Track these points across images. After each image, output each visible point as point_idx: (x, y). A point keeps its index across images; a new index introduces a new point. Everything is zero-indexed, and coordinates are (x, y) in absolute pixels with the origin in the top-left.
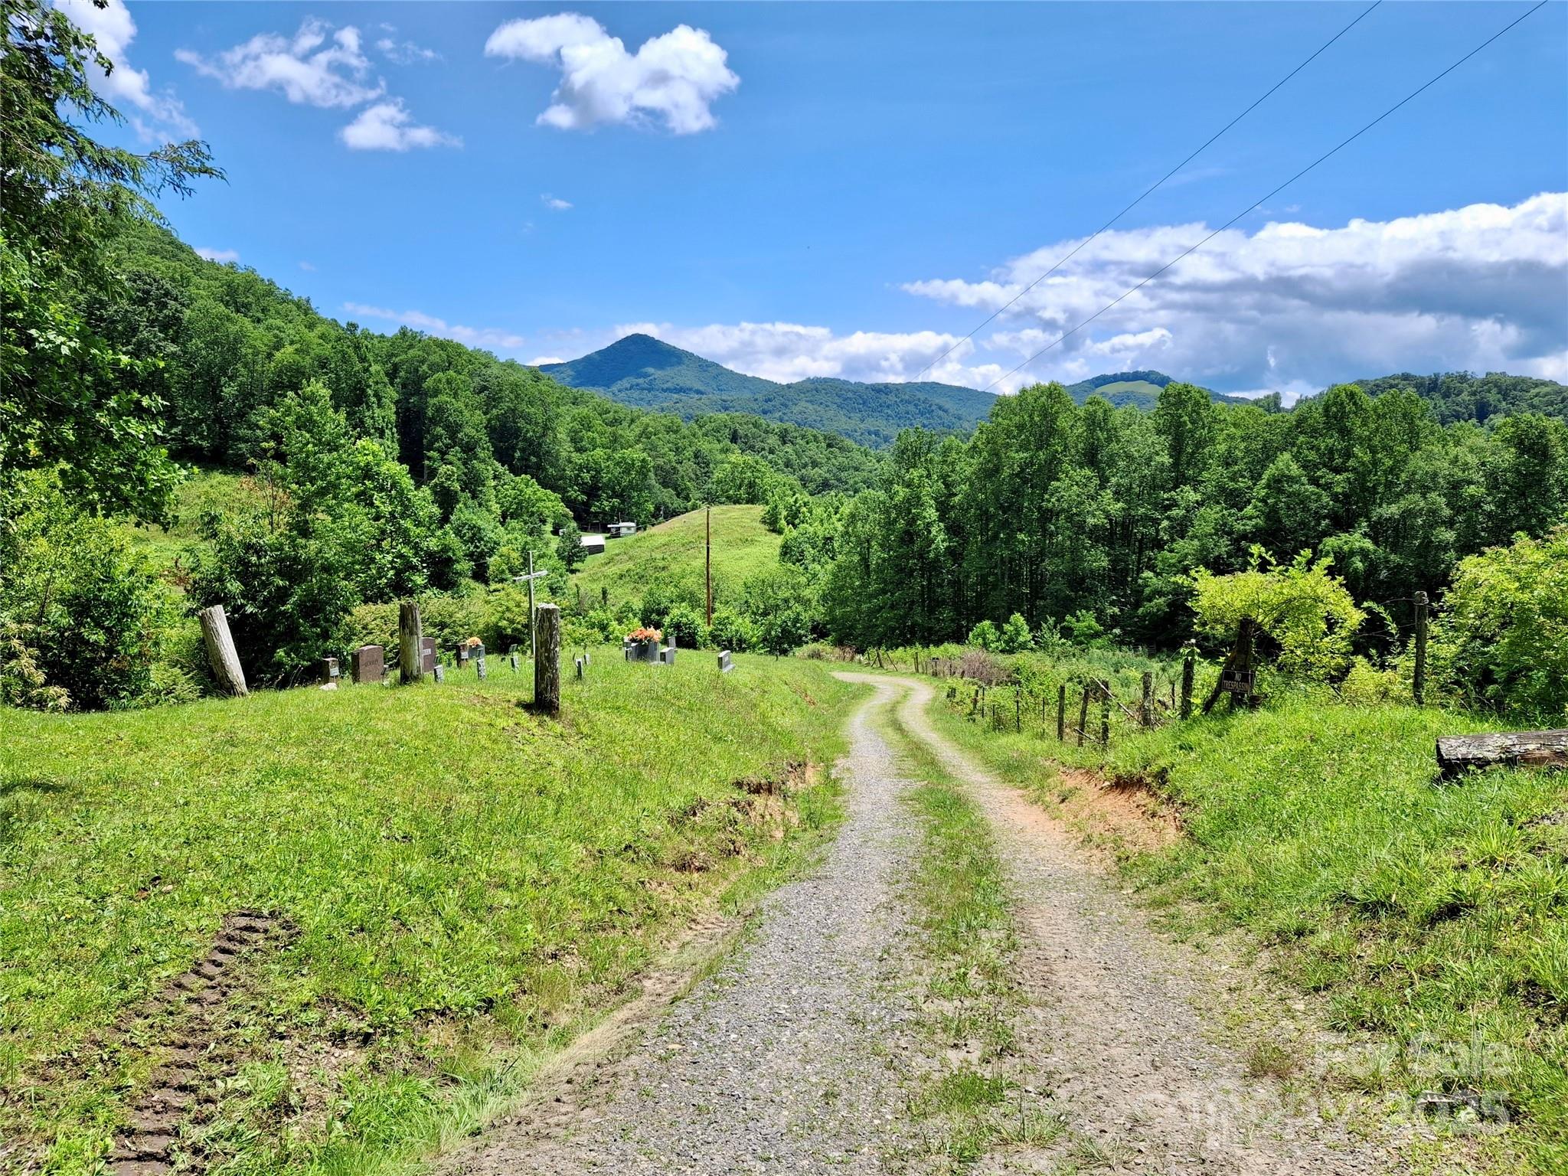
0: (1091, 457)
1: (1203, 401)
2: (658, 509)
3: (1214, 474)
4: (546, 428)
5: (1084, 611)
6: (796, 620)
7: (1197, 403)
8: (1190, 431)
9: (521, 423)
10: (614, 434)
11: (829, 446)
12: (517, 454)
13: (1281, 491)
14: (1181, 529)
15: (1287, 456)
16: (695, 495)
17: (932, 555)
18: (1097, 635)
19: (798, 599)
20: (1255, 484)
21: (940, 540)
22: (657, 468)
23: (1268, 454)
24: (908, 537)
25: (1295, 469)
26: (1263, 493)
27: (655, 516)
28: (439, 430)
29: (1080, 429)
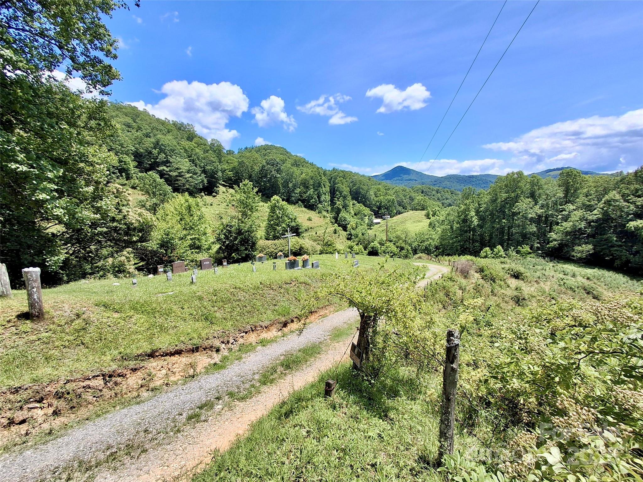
0: (532, 195)
1: (578, 174)
2: (397, 212)
3: (581, 199)
4: (367, 191)
5: (525, 245)
6: (430, 245)
7: (575, 175)
8: (572, 185)
9: (361, 190)
10: (386, 192)
11: (452, 193)
12: (360, 198)
13: (610, 205)
14: (566, 219)
15: (614, 192)
16: (409, 208)
17: (472, 226)
18: (530, 253)
19: (431, 239)
20: (599, 203)
21: (476, 221)
22: (398, 201)
23: (606, 191)
24: (465, 221)
25: (618, 197)
26: (602, 206)
27: (396, 214)
28: (338, 193)
29: (528, 186)
